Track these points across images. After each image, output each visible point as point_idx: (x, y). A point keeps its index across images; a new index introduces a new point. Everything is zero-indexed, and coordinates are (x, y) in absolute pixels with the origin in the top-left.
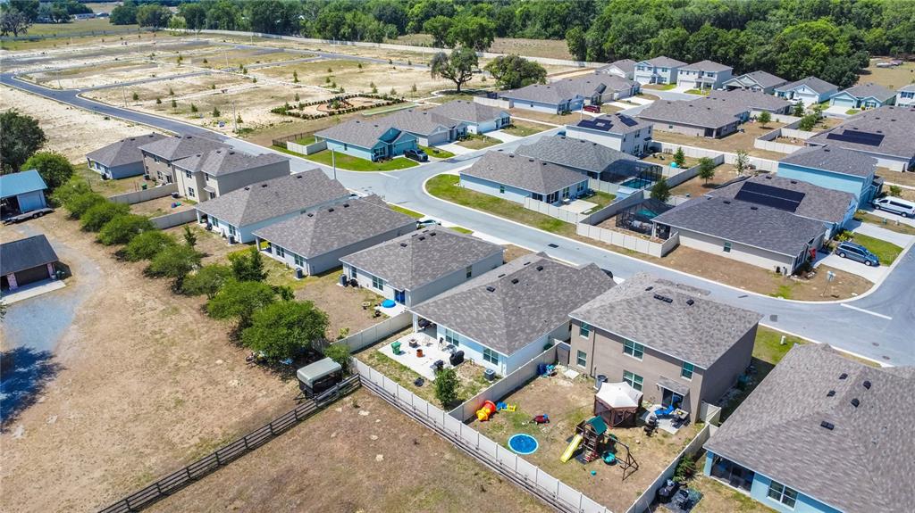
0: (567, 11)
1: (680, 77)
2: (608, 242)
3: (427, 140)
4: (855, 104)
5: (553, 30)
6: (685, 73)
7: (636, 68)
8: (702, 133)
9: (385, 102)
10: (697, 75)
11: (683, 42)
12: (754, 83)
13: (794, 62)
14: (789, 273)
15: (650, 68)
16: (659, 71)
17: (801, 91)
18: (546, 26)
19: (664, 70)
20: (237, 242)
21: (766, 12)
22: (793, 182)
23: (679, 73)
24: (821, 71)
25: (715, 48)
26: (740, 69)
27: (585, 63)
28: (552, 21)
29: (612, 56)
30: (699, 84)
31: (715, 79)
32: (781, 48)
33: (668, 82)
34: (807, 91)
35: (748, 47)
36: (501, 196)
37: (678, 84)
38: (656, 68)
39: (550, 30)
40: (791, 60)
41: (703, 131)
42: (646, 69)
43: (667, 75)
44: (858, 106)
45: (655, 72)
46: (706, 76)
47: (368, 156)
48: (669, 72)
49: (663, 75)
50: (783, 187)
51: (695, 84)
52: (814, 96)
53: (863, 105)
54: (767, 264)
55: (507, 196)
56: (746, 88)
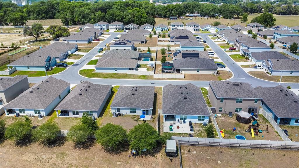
0: (46, 9)
1: (110, 27)
2: (166, 78)
3: (59, 59)
4: (162, 30)
5: (42, 16)
6: (111, 26)
7: (94, 26)
8: (140, 42)
9: (13, 48)
10: (115, 26)
11: (104, 17)
12: (133, 27)
13: (138, 20)
14: (216, 74)
15: (99, 26)
16: (102, 26)
17: (147, 28)
18: (39, 15)
19: (104, 25)
20: (43, 117)
21: (111, 7)
22: (194, 51)
23: (109, 26)
24: (146, 22)
25: (115, 17)
26: (126, 24)
27: (69, 26)
28: (41, 13)
29: (79, 23)
30: (117, 29)
31: (121, 27)
32: (133, 16)
33: (106, 29)
35: (124, 17)
36: (116, 72)
37: (110, 29)
38: (101, 25)
39: (41, 16)
40: (137, 19)
41: (141, 42)
42: (98, 26)
43: (105, 27)
44: (163, 30)
45: (101, 27)
46: (118, 26)
47: (44, 69)
48: (106, 26)
49: (104, 27)
50: (192, 52)
51: (115, 29)
52: (151, 29)
53: (164, 30)
54: (210, 73)
55: (119, 72)
56: (132, 29)
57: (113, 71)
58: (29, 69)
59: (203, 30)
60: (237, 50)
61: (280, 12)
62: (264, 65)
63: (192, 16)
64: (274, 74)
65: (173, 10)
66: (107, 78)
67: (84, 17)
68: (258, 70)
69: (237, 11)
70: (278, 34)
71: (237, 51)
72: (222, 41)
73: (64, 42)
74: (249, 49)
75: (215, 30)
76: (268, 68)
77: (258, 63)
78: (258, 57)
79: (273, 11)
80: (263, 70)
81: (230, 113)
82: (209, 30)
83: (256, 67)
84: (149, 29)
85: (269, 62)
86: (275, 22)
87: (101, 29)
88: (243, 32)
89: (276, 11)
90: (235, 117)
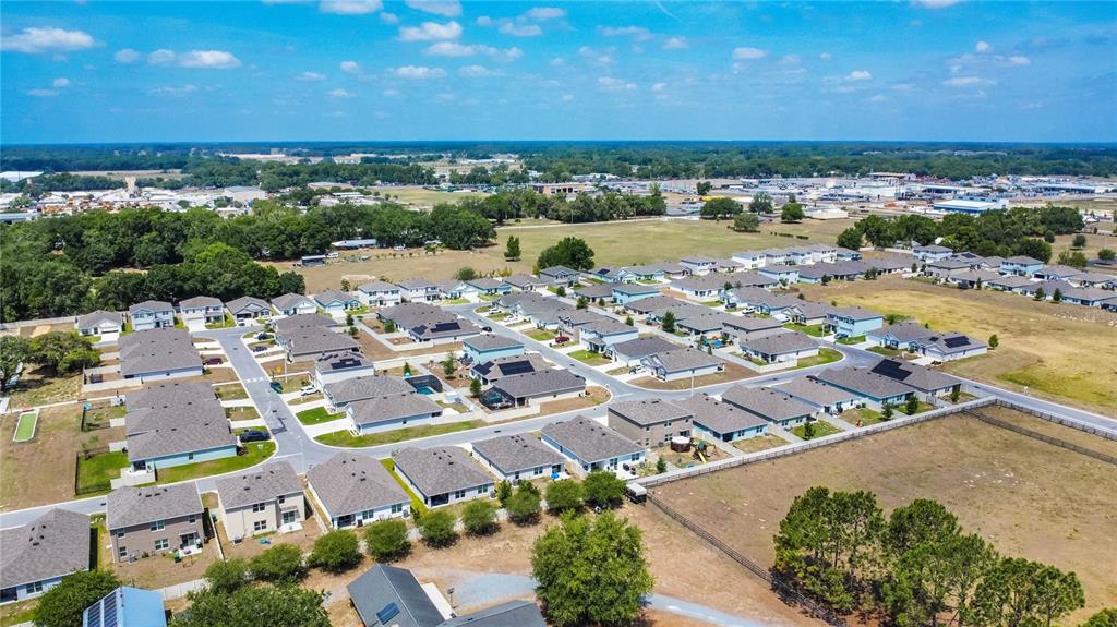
4: (344, 306)
6: (184, 312)
7: (133, 317)
10: (204, 311)
12: (261, 309)
14: (585, 395)
15: (149, 315)
16: (159, 315)
17: (302, 306)
19: (165, 313)
22: (517, 357)
30: (208, 319)
34: (306, 305)
36: (406, 426)
38: (156, 313)
40: (252, 282)
42: (146, 315)
43: (169, 317)
44: (346, 308)
46: (211, 310)
49: (165, 318)
51: (205, 320)
53: (349, 306)
54: (575, 395)
55: (411, 424)
56: (256, 314)
57: (400, 426)
58: (191, 458)
59: (449, 296)
60: (571, 341)
61: (570, 217)
62: (645, 365)
63: (356, 248)
64: (670, 378)
65: (301, 235)
66: (398, 441)
67: (58, 290)
68: (639, 375)
69: (481, 227)
70: (622, 294)
71: (573, 344)
72: (521, 323)
73: (130, 383)
74: (601, 336)
75: (477, 293)
76: (657, 369)
77: (634, 363)
78: (627, 349)
79: (550, 212)
80: (648, 373)
81: (661, 445)
82: (463, 295)
83: (634, 370)
84: (307, 308)
85: (655, 359)
86: (593, 259)
87: (158, 324)
88: (538, 290)
89: (557, 211)
90: (669, 448)
